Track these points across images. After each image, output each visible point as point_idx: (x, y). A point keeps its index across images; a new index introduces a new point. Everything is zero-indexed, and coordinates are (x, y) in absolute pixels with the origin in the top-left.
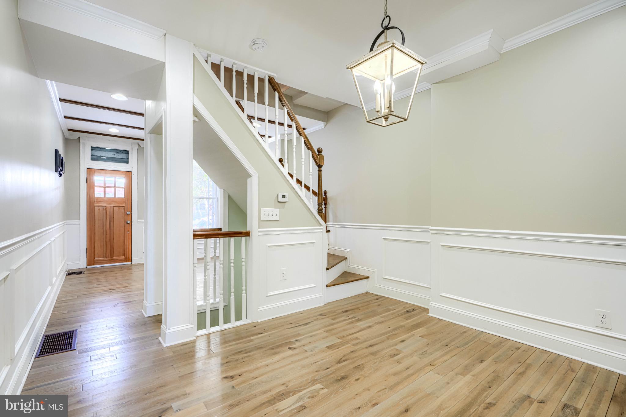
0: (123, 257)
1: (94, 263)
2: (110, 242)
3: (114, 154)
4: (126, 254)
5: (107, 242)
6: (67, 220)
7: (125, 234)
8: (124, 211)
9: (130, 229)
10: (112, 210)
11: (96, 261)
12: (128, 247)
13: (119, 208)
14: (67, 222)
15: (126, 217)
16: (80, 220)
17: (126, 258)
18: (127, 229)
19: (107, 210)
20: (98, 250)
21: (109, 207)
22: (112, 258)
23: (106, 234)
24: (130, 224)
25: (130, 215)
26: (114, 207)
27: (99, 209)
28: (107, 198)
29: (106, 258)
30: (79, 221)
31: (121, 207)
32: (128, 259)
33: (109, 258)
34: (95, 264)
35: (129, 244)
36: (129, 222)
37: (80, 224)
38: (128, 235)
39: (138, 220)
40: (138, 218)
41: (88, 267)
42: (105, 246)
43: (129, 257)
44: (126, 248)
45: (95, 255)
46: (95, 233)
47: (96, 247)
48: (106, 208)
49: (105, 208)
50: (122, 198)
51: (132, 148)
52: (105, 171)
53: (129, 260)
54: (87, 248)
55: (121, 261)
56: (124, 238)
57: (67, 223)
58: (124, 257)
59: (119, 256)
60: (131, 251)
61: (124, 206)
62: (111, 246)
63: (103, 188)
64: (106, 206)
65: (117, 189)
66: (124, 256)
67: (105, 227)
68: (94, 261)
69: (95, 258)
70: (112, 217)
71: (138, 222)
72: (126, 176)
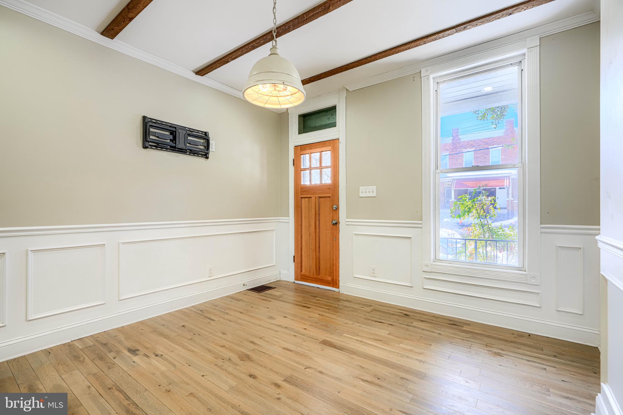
7: (332, 241)
9: (338, 234)
11: (302, 276)
12: (334, 263)
13: (325, 200)
14: (279, 219)
15: (332, 214)
16: (288, 217)
17: (333, 281)
18: (334, 233)
19: (312, 202)
22: (318, 276)
24: (337, 225)
25: (337, 210)
26: (320, 199)
27: (306, 203)
28: (313, 185)
31: (327, 198)
32: (335, 283)
34: (301, 279)
35: (336, 258)
37: (289, 223)
38: (335, 243)
39: (347, 220)
40: (347, 217)
41: (295, 282)
45: (301, 266)
46: (301, 237)
50: (328, 185)
51: (339, 99)
52: (310, 145)
54: (294, 256)
55: (327, 283)
56: (331, 247)
57: (279, 221)
58: (331, 278)
59: (326, 275)
60: (338, 270)
61: (330, 197)
63: (308, 170)
65: (323, 170)
69: (301, 272)
70: (318, 214)
71: (347, 223)
72: (332, 149)
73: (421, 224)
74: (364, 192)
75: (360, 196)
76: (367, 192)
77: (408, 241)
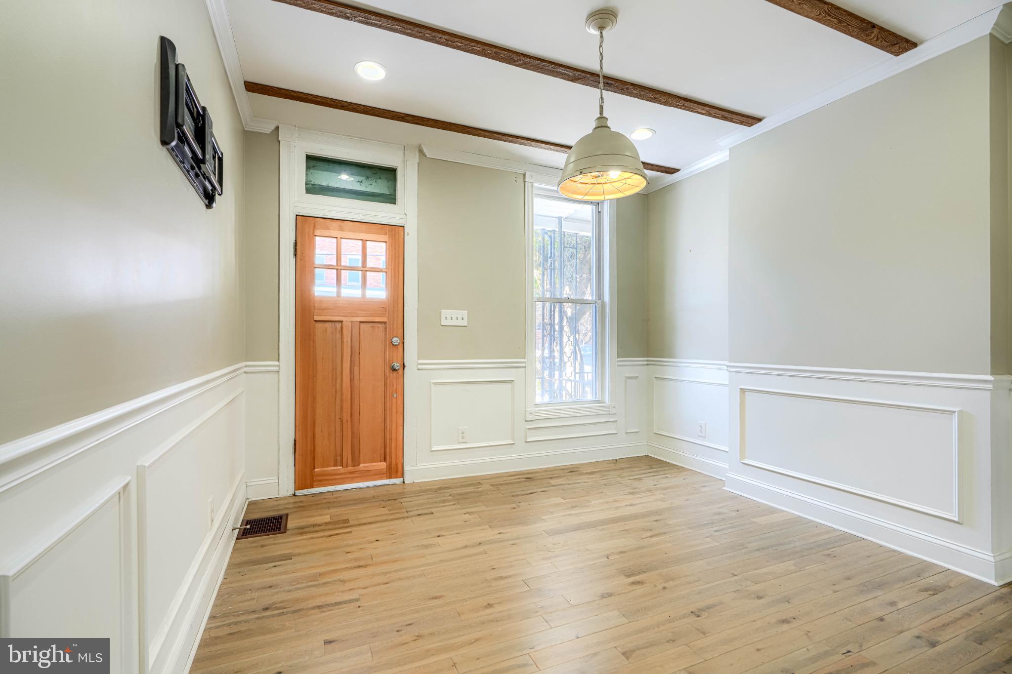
0: (383, 465)
1: (313, 481)
2: (351, 421)
3: (361, 182)
4: (391, 457)
5: (345, 421)
6: (246, 361)
7: (388, 400)
8: (385, 334)
9: (400, 387)
10: (356, 332)
11: (318, 475)
12: (394, 437)
13: (372, 327)
14: (246, 366)
15: (389, 351)
16: (279, 361)
17: (389, 467)
18: (393, 385)
19: (344, 331)
20: (323, 445)
21: (350, 325)
22: (357, 468)
23: (342, 401)
24: (400, 371)
25: (400, 346)
26: (362, 325)
27: (326, 330)
28: (344, 298)
29: (341, 467)
30: (277, 363)
31: (379, 325)
32: (395, 470)
33: (350, 468)
34: (314, 484)
35: (397, 427)
36: (397, 365)
37: (279, 372)
38: (394, 401)
39: (420, 361)
40: (418, 357)
41: (299, 493)
42: (338, 434)
43: (397, 465)
44: (391, 439)
45: (314, 458)
46: (314, 398)
47: (316, 436)
48: (342, 328)
49: (338, 325)
50: (380, 302)
51: (405, 161)
52: (339, 223)
53: (397, 471)
54: (295, 440)
55: (378, 475)
56: (385, 410)
57: (246, 369)
58: (385, 463)
59: (373, 461)
60: (401, 447)
61: (385, 323)
62: (353, 433)
63: (335, 271)
64: (342, 322)
65: (368, 273)
66: (385, 460)
67: (339, 381)
68: (312, 475)
69: (314, 469)
70: (357, 351)
71: (420, 367)
72: (389, 240)
73: (525, 362)
74: (449, 318)
75: (442, 324)
76: (454, 318)
77: (508, 386)
